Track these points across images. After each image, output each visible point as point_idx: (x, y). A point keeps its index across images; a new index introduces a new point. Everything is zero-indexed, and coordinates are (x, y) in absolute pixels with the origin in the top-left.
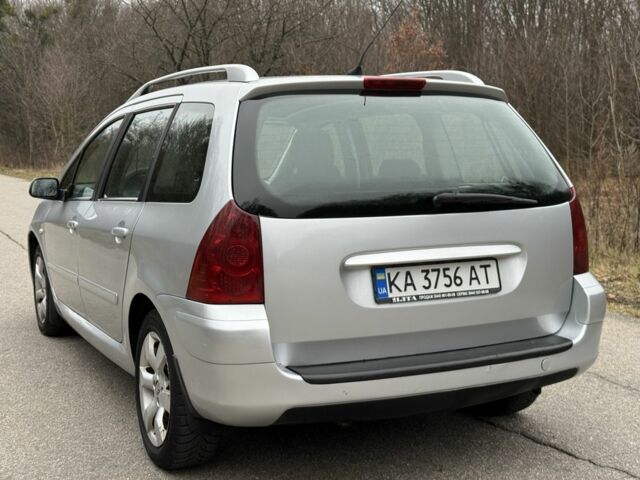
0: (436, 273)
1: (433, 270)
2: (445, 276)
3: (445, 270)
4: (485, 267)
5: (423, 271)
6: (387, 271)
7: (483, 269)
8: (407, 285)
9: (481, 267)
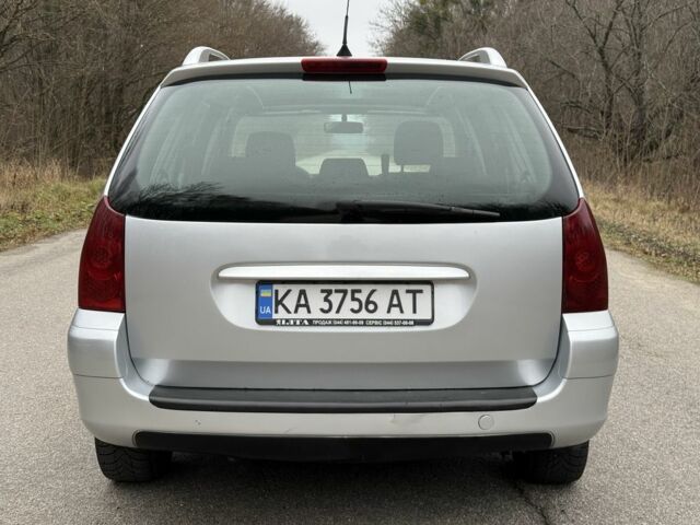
0: (341, 295)
1: (337, 291)
2: (353, 299)
3: (353, 292)
4: (414, 293)
5: (323, 291)
6: (275, 287)
7: (411, 295)
8: (298, 306)
9: (408, 291)
